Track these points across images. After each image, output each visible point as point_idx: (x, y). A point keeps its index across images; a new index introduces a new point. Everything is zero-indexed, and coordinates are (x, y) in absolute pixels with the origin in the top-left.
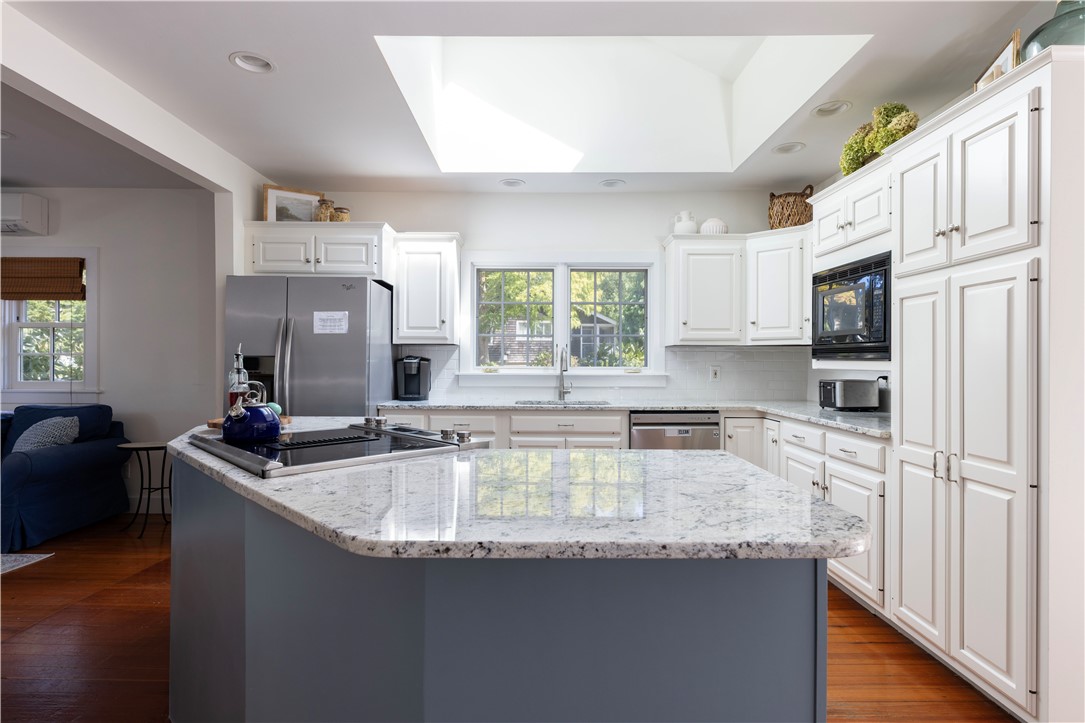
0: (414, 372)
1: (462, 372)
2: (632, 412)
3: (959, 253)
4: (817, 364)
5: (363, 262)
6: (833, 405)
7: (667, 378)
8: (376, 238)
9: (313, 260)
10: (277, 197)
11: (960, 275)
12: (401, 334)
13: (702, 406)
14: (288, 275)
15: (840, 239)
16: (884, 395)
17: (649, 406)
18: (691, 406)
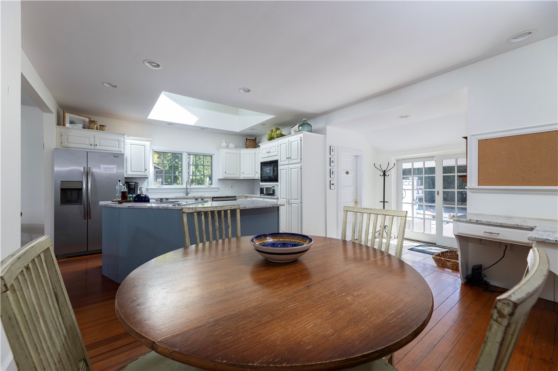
0: (133, 187)
1: (149, 187)
2: (213, 198)
3: (290, 162)
4: (261, 183)
5: (116, 147)
6: (263, 194)
7: (218, 188)
8: (122, 139)
9: (93, 144)
10: (70, 117)
11: (291, 166)
12: (128, 174)
13: (232, 195)
14: (87, 150)
15: (267, 155)
16: (274, 191)
17: (218, 196)
18: (229, 196)
